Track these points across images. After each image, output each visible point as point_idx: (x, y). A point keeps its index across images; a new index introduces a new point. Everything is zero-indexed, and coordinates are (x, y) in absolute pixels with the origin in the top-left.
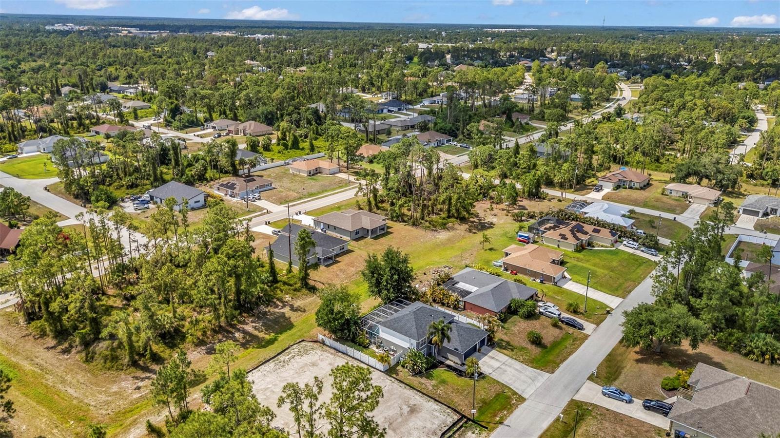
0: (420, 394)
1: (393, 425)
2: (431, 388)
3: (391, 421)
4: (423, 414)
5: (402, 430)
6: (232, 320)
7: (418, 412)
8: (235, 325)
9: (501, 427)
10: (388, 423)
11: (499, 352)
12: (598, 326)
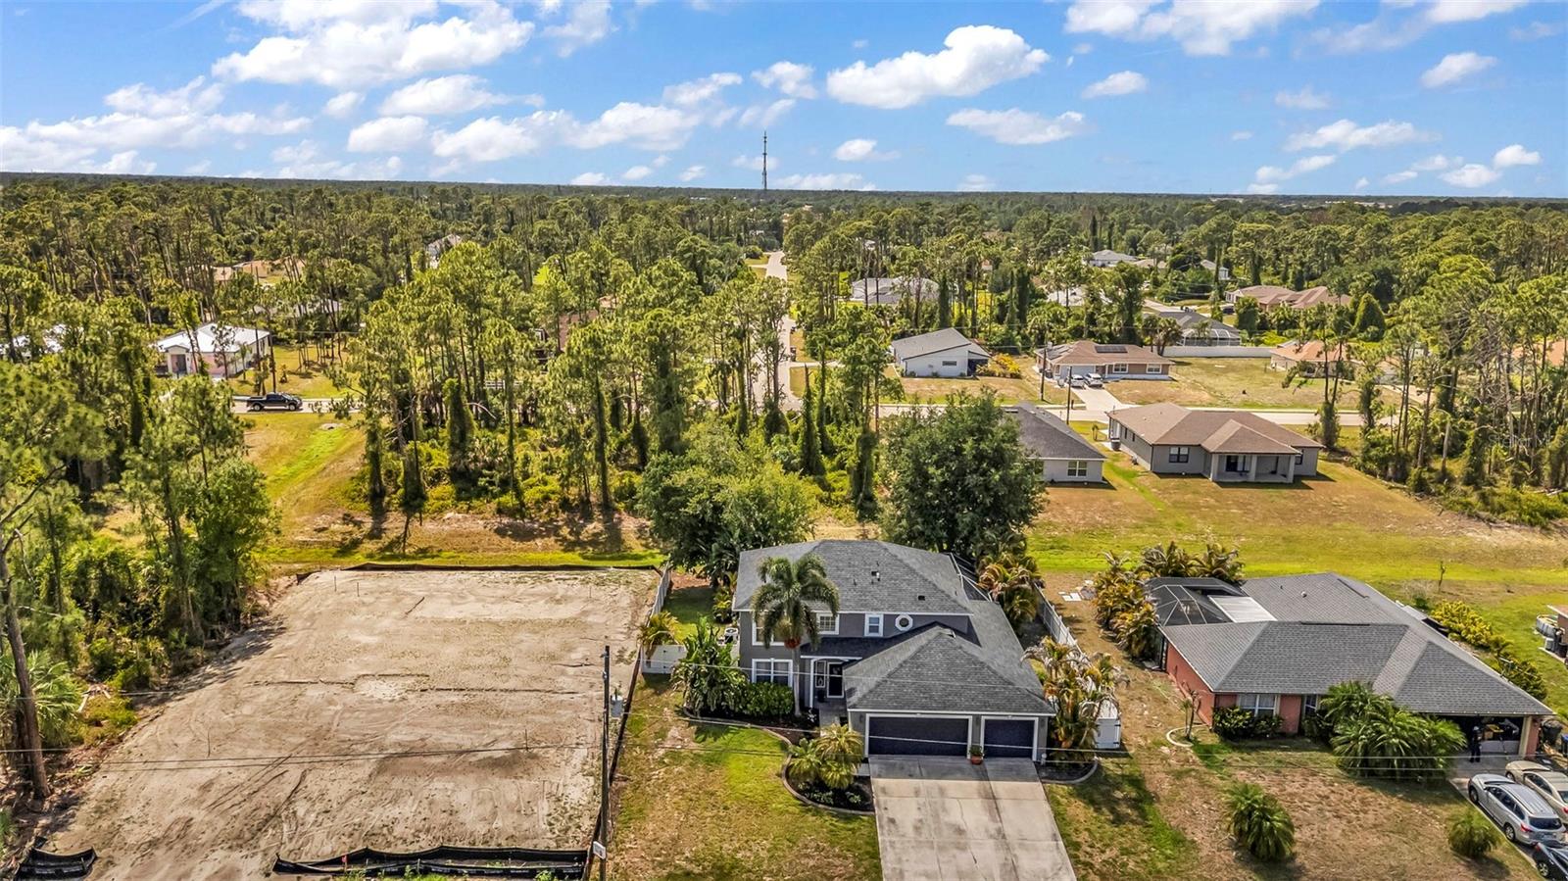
2: (660, 754)
4: (508, 786)
5: (396, 782)
6: (621, 497)
7: (506, 775)
8: (617, 510)
11: (1051, 798)
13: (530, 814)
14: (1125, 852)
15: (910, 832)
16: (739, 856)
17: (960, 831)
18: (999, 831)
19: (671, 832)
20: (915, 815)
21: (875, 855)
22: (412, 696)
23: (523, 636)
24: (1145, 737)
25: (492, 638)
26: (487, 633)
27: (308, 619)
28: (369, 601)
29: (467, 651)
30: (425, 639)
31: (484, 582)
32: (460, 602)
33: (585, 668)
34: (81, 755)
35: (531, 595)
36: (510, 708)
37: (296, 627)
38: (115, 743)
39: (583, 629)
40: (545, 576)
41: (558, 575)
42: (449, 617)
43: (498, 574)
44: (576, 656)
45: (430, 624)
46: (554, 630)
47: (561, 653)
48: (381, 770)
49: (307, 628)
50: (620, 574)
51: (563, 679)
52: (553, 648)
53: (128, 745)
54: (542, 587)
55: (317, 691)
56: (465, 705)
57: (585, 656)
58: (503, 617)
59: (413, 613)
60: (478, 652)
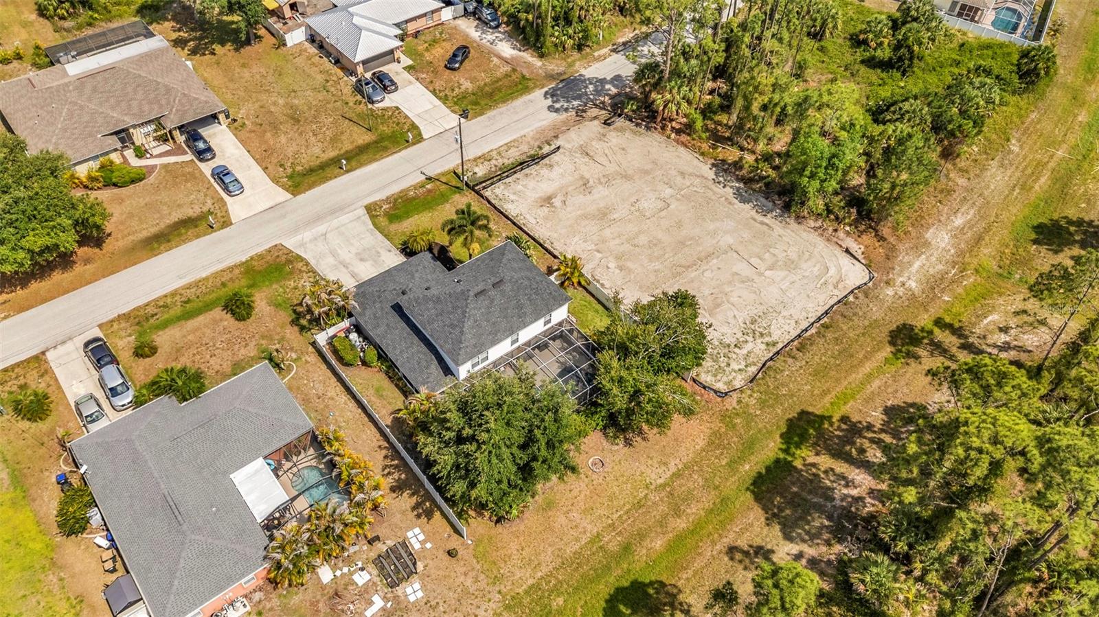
1: (582, 183)
3: (583, 187)
4: (534, 195)
5: (571, 178)
7: (540, 197)
10: (589, 186)
12: (43, 353)
13: (514, 194)
14: (295, 288)
15: (379, 249)
17: (362, 260)
18: (347, 268)
20: (383, 258)
21: (385, 236)
22: (633, 208)
23: (657, 265)
24: (307, 362)
25: (667, 256)
26: (676, 258)
27: (767, 225)
28: (771, 250)
29: (660, 241)
30: (691, 239)
31: (771, 310)
32: (736, 277)
33: (597, 262)
34: (684, 138)
35: (718, 305)
36: (587, 222)
37: (760, 218)
38: (686, 146)
39: (641, 287)
40: (759, 341)
41: (758, 350)
42: (715, 261)
43: (786, 327)
44: (612, 265)
45: (711, 250)
46: (653, 278)
47: (621, 264)
48: (582, 178)
49: (755, 220)
50: (727, 373)
51: (593, 247)
52: (629, 264)
53: (682, 149)
54: (732, 321)
55: (669, 191)
56: (605, 215)
57: (608, 268)
58: (692, 275)
59: (735, 254)
60: (654, 243)
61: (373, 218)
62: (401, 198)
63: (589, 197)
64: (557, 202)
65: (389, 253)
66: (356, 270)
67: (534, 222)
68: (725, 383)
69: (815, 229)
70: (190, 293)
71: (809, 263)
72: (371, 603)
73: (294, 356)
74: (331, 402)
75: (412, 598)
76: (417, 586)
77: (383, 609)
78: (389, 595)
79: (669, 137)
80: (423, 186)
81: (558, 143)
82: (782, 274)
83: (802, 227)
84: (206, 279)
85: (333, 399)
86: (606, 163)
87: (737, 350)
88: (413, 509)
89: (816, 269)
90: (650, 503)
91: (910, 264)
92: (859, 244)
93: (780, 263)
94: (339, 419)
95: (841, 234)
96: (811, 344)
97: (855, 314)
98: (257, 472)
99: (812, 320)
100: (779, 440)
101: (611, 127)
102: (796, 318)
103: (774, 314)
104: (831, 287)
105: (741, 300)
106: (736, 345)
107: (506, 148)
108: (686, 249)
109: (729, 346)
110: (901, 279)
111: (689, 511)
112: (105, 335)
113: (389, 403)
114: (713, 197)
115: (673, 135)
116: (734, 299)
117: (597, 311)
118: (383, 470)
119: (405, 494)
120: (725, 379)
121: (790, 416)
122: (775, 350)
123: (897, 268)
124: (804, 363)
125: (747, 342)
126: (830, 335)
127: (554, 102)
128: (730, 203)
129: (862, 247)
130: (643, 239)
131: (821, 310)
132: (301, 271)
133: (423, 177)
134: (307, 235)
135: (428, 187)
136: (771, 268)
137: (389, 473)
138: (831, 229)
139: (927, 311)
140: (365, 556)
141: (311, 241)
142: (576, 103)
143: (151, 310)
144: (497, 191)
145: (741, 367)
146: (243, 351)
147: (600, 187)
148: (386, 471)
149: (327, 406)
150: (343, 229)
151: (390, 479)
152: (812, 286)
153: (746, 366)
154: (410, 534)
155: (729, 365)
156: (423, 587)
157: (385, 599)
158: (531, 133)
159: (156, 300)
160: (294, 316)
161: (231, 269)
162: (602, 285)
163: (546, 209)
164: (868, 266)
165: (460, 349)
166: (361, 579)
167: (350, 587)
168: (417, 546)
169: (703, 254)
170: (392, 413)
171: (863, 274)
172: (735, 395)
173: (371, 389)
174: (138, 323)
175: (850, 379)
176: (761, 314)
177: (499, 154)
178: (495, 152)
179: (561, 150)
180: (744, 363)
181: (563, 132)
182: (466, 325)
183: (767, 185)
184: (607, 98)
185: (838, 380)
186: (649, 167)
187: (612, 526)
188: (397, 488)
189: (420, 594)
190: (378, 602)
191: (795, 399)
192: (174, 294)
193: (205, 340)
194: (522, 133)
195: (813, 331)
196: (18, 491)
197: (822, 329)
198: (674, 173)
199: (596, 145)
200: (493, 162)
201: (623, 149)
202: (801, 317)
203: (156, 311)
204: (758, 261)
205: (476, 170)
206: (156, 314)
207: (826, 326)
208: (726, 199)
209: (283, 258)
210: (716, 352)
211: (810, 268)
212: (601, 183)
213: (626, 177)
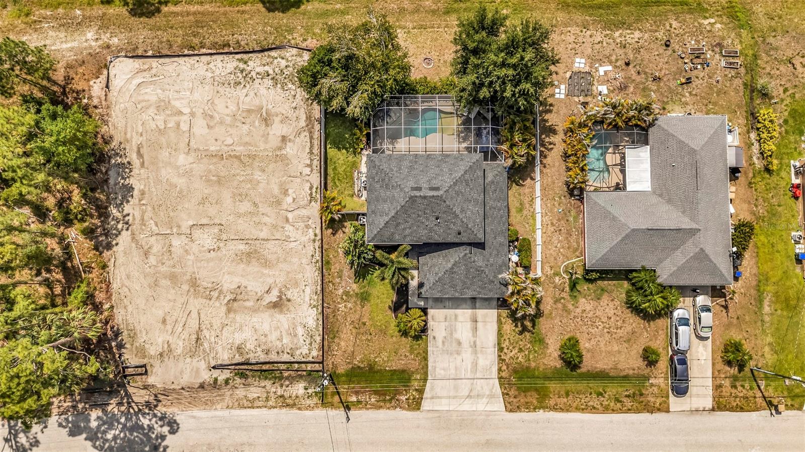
0: (319, 288)
1: (235, 304)
2: (340, 291)
3: (239, 297)
4: (283, 319)
5: (238, 318)
7: (281, 312)
9: (341, 412)
10: (232, 297)
11: (499, 316)
12: (713, 410)
13: (295, 335)
14: (521, 350)
15: (441, 345)
16: (377, 360)
17: (460, 343)
18: (475, 342)
19: (351, 349)
20: (443, 334)
21: (426, 359)
22: (222, 245)
23: (258, 175)
24: (551, 268)
25: (243, 178)
26: (238, 171)
27: (139, 152)
28: (162, 127)
29: (234, 196)
30: (208, 181)
31: (216, 83)
32: (212, 124)
33: (296, 212)
34: (100, 296)
35: (249, 111)
36: (270, 257)
37: (136, 162)
38: (109, 285)
39: (288, 165)
40: (249, 68)
41: (255, 64)
42: (212, 148)
43: (220, 65)
44: (289, 200)
45: (205, 160)
46: (272, 166)
47: (281, 196)
48: (229, 311)
49: (142, 165)
50: (293, 62)
51: (288, 227)
52: (276, 191)
53: (115, 286)
54: (252, 94)
55: (176, 242)
56: (249, 254)
57: (294, 199)
58: (242, 148)
59: (191, 144)
60: (240, 197)
61: (421, 391)
62: (384, 401)
63: (244, 282)
64: (273, 297)
65: (437, 335)
66: (471, 335)
67: (308, 290)
68: (301, 56)
69: (106, 123)
70: (595, 402)
71: (146, 97)
72: (606, 72)
73: (557, 279)
74: (555, 222)
75: (583, 61)
76: (577, 65)
77: (601, 65)
78: (594, 70)
79: (112, 307)
80: (359, 402)
81: (206, 376)
82: (177, 104)
83: (112, 132)
84: (578, 409)
85: (552, 224)
86: (194, 315)
87: (271, 72)
88: (550, 111)
89: (146, 91)
90: (415, 24)
91: (71, 49)
92: (90, 86)
93: (169, 112)
94: (557, 206)
95: (95, 102)
96: (216, 43)
97: (162, 42)
98: (635, 182)
99: (197, 58)
100: (303, 7)
101: (145, 361)
102: (205, 67)
103: (217, 78)
104: (154, 71)
105: (228, 105)
106: (268, 76)
107: (257, 403)
108: (222, 174)
109: (273, 79)
110: (93, 44)
111: (396, 7)
112: (668, 397)
113: (520, 195)
114: (149, 208)
115: (106, 306)
116: (233, 108)
117: (335, 169)
118: (552, 149)
119: (550, 124)
120: (299, 59)
121: (281, 14)
122: (245, 56)
123: (85, 53)
124: (235, 36)
125: (258, 73)
126: (196, 41)
127: (163, 437)
128: (143, 193)
129: (91, 83)
130: (245, 207)
131: (181, 60)
132: (508, 366)
133: (353, 413)
134: (481, 406)
135: (354, 399)
136: (180, 113)
137: (550, 143)
138: (97, 111)
139: (104, 14)
140: (594, 101)
141: (483, 396)
142: (145, 422)
143: (628, 403)
144: (305, 351)
145: (280, 60)
146: (588, 308)
147: (225, 288)
148: (552, 146)
149: (559, 220)
150: (452, 394)
151: (552, 139)
152: (166, 80)
153: (276, 58)
154: (562, 96)
155: (286, 66)
156: (573, 63)
157: (597, 70)
158: (219, 407)
159: (620, 411)
160: (537, 320)
161: (555, 408)
162: (311, 188)
163: (289, 295)
164: (106, 67)
165: (474, 163)
166: (604, 89)
167: (611, 88)
168: (563, 87)
169: (215, 160)
170: (523, 185)
171: (118, 64)
172: (304, 45)
173: (524, 215)
174: (641, 395)
175: (217, 9)
176: (226, 85)
177: (267, 399)
178: (270, 403)
179: (213, 363)
180: (276, 61)
181: (190, 389)
182: (460, 175)
183: (93, 190)
184: (110, 408)
185: (225, 14)
186: (165, 282)
187: (447, 26)
188: (552, 131)
189: (578, 60)
190: (602, 70)
191: (266, 21)
192: (606, 410)
193: (607, 336)
194: (226, 413)
195: (204, 51)
196: (762, 289)
197: (196, 48)
198: (152, 260)
199: (179, 346)
200: (280, 392)
201: (164, 321)
202: (201, 64)
203: (625, 400)
204: (182, 125)
205: (301, 391)
206: (626, 396)
207: (192, 48)
208: (140, 200)
209: (513, 392)
210: (286, 81)
211: (151, 94)
212: (221, 292)
213: (194, 283)
